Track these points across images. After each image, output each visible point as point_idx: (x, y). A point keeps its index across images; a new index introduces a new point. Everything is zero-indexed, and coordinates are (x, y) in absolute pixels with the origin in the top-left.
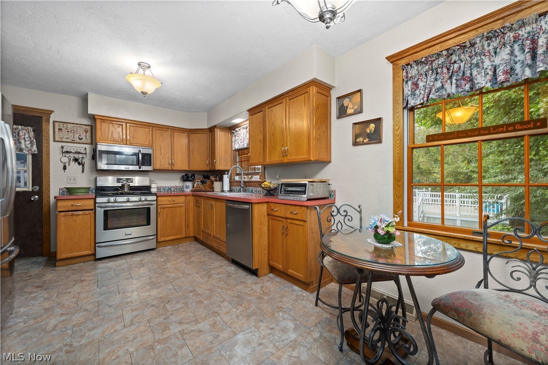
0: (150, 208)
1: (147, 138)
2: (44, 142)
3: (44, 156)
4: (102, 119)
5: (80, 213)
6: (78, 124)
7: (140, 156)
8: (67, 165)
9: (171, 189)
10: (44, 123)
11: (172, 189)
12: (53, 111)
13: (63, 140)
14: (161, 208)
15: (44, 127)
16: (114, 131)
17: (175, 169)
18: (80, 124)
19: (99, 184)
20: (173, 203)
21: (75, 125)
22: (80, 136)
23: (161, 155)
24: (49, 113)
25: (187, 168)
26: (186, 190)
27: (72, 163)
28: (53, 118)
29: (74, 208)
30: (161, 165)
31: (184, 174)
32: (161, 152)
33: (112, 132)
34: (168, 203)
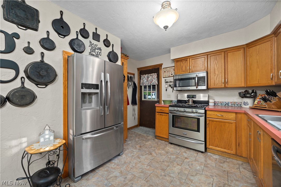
0: (199, 118)
1: (203, 65)
2: (160, 79)
3: (160, 85)
4: (177, 61)
5: (163, 114)
6: (171, 67)
7: (197, 79)
8: (167, 88)
9: (228, 104)
10: (160, 70)
11: (230, 104)
12: (162, 64)
13: (166, 77)
14: (209, 121)
15: (160, 72)
16: (183, 65)
17: (228, 86)
18: (172, 67)
19: (179, 98)
20: (222, 118)
21: (170, 68)
22: (172, 73)
23: (215, 76)
24: (161, 65)
25: (243, 85)
26: (243, 106)
27: (169, 87)
28: (163, 67)
29: (161, 111)
30: (215, 84)
31: (243, 91)
32: (215, 73)
33: (182, 66)
34: (216, 118)
